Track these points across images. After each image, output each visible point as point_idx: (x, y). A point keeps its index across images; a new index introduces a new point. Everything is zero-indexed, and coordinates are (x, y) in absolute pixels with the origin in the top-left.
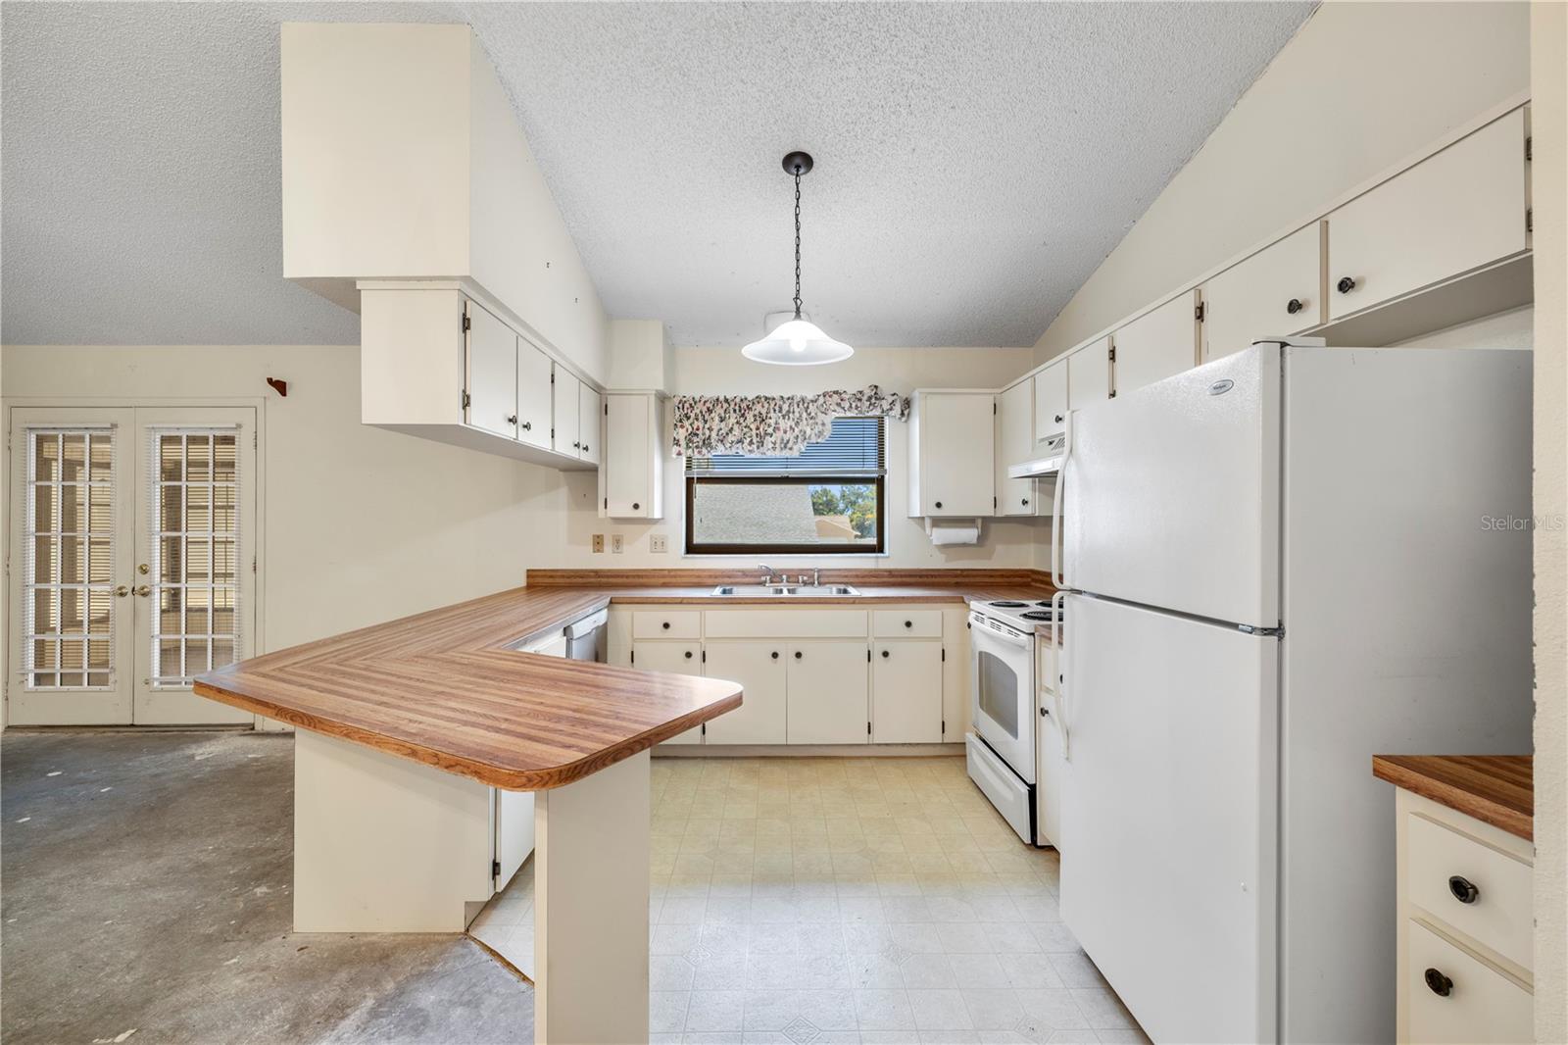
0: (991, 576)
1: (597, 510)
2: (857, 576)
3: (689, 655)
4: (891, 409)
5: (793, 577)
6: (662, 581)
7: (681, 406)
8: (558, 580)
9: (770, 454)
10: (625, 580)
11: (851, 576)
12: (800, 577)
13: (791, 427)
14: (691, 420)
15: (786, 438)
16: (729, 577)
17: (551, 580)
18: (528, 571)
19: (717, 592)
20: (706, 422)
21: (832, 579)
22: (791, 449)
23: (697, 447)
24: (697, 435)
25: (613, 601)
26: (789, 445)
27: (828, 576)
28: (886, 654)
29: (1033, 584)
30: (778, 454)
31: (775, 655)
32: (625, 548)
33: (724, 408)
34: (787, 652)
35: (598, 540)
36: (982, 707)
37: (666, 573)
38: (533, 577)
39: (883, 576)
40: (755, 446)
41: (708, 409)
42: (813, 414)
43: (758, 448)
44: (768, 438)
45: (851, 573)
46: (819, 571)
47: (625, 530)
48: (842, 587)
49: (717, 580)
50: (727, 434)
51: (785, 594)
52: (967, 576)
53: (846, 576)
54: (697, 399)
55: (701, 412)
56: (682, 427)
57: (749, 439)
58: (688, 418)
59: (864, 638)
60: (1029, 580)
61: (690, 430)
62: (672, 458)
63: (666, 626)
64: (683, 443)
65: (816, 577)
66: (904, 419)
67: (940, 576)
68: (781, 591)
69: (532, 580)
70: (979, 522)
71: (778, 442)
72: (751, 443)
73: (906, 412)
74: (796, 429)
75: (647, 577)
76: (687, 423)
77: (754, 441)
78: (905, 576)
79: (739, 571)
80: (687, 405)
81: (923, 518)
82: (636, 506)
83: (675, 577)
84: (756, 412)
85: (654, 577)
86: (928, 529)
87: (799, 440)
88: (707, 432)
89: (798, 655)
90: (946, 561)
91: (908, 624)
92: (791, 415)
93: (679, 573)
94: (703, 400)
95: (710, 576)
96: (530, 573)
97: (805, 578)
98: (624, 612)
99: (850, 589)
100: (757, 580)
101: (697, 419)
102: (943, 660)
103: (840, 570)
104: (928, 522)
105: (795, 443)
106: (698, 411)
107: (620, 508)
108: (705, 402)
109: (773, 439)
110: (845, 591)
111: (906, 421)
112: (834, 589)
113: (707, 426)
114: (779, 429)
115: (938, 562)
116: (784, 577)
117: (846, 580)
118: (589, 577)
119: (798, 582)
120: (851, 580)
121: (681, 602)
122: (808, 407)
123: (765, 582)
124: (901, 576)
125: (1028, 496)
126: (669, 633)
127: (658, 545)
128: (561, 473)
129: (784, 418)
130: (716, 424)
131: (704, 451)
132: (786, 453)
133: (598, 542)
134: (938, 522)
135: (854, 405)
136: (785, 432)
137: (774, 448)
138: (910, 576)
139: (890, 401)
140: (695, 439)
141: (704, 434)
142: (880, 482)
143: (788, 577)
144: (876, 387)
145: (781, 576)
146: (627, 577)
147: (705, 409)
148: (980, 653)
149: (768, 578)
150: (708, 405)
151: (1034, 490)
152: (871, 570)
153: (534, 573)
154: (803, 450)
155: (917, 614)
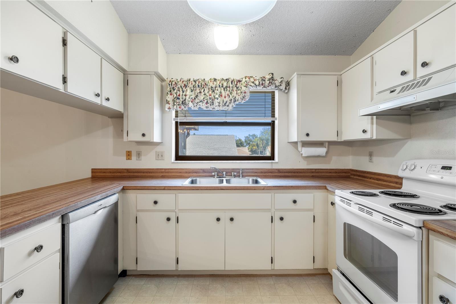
0: (330, 173)
1: (123, 138)
2: (262, 172)
3: (168, 219)
4: (280, 85)
5: (230, 173)
6: (162, 174)
7: (170, 83)
8: (107, 174)
9: (217, 108)
10: (142, 174)
11: (259, 173)
12: (233, 173)
13: (228, 95)
14: (175, 91)
15: (225, 100)
16: (196, 173)
17: (104, 174)
18: (92, 169)
19: (187, 182)
20: (183, 92)
21: (249, 174)
22: (228, 106)
23: (179, 105)
24: (179, 99)
25: (125, 188)
26: (227, 104)
27: (247, 172)
28: (282, 219)
29: (351, 176)
30: (221, 108)
31: (218, 219)
32: (143, 157)
33: (193, 85)
34: (225, 217)
35: (129, 154)
36: (346, 257)
37: (163, 170)
38: (95, 172)
39: (275, 172)
40: (209, 105)
41: (185, 85)
42: (240, 88)
43: (211, 105)
44: (216, 100)
45: (259, 171)
46: (243, 169)
47: (142, 148)
48: (255, 178)
49: (189, 174)
50: (195, 99)
51: (225, 184)
52: (318, 172)
53: (256, 172)
54: (179, 80)
55: (181, 87)
56: (171, 94)
57: (206, 101)
58: (174, 90)
59: (270, 209)
60: (350, 174)
61: (175, 96)
62: (167, 111)
63: (156, 202)
64: (171, 102)
65: (241, 172)
66: (286, 91)
67: (304, 172)
68: (222, 182)
69: (94, 174)
70: (327, 144)
71: (221, 102)
72: (207, 103)
73: (287, 88)
74: (231, 95)
75: (153, 172)
76: (174, 93)
77: (209, 102)
78: (286, 172)
79: (201, 169)
80: (173, 83)
81: (296, 143)
82: (144, 135)
83: (168, 172)
84: (210, 87)
85: (157, 172)
86: (300, 148)
87: (232, 101)
88: (184, 97)
89: (232, 219)
90: (307, 165)
91: (295, 202)
92: (228, 89)
93: (170, 171)
94: (182, 80)
95: (186, 172)
96: (93, 171)
97: (235, 174)
98: (132, 195)
99: (259, 180)
100: (210, 174)
101: (179, 91)
102: (314, 222)
103: (253, 169)
104: (300, 145)
105: (230, 103)
106: (179, 86)
107: (135, 136)
108: (183, 81)
109: (218, 101)
110: (257, 182)
111: (287, 93)
112: (251, 180)
113: (184, 94)
114: (221, 96)
115: (303, 165)
116: (224, 173)
117: (256, 174)
118: (124, 172)
119: (231, 176)
120: (259, 174)
121: (165, 188)
122: (237, 84)
123: (214, 175)
124: (285, 172)
125: (368, 128)
126: (157, 207)
127: (160, 156)
128: (110, 119)
129: (224, 90)
130: (188, 92)
131: (182, 107)
132: (225, 108)
133: (129, 155)
134: (305, 144)
135: (261, 83)
136: (225, 97)
137: (219, 106)
138: (289, 172)
139: (280, 81)
140: (178, 101)
141: (182, 98)
142: (272, 124)
143: (227, 173)
144: (272, 74)
145: (223, 172)
146: (143, 172)
147: (183, 85)
148: (345, 224)
149: (216, 173)
150: (184, 83)
151: (372, 123)
152: (269, 169)
153: (95, 171)
154: (234, 106)
155: (300, 196)
